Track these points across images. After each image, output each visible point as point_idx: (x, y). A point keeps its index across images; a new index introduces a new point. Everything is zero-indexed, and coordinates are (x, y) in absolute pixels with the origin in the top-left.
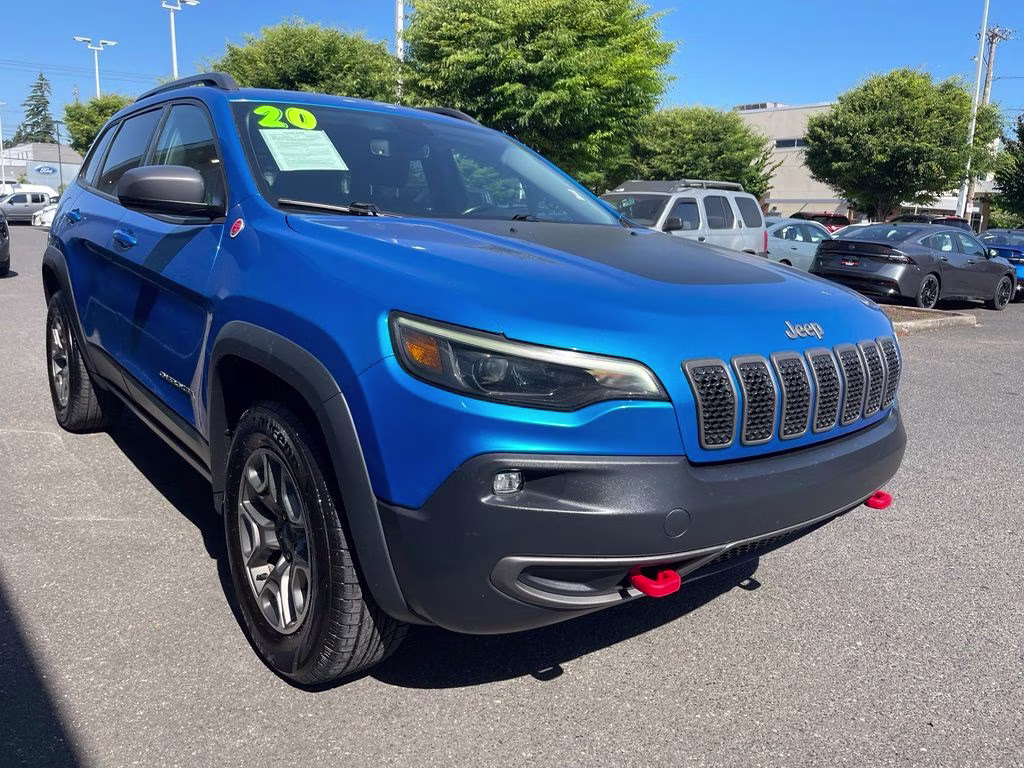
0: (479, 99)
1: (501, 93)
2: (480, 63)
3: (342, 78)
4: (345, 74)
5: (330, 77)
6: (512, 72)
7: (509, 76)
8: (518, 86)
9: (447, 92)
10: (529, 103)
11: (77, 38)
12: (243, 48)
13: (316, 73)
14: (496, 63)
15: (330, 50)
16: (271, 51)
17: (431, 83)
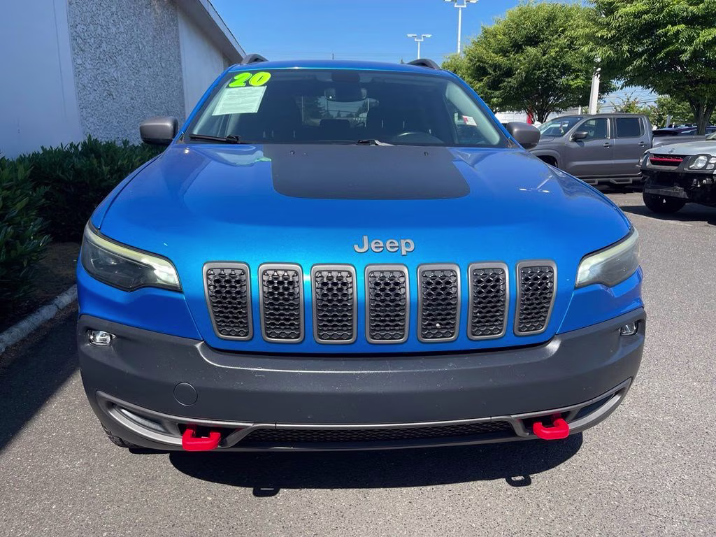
0: (645, 41)
1: (665, 35)
2: (647, 12)
3: (557, 39)
4: (559, 35)
5: (547, 39)
6: (677, 15)
7: (674, 19)
8: (682, 26)
9: (619, 39)
10: (690, 40)
11: (409, 35)
12: (491, 27)
13: (538, 37)
14: (661, 10)
15: (551, 19)
16: (509, 27)
17: (605, 34)
